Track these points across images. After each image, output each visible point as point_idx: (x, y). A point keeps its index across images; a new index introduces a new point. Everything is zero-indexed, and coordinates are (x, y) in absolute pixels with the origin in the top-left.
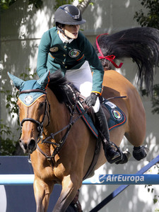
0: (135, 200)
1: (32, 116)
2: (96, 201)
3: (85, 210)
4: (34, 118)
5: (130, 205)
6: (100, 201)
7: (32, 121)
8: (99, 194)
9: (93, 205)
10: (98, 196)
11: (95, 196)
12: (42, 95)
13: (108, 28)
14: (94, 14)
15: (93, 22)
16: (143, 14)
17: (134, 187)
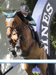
0: (20, 69)
1: (10, 26)
2: (7, 69)
3: (3, 72)
4: (11, 26)
5: (19, 71)
6: (8, 69)
7: (10, 27)
8: (8, 66)
9: (6, 70)
10: (8, 67)
11: (6, 67)
12: (14, 18)
13: (12, 8)
14: (7, 3)
15: (6, 6)
16: (24, 3)
17: (20, 64)
